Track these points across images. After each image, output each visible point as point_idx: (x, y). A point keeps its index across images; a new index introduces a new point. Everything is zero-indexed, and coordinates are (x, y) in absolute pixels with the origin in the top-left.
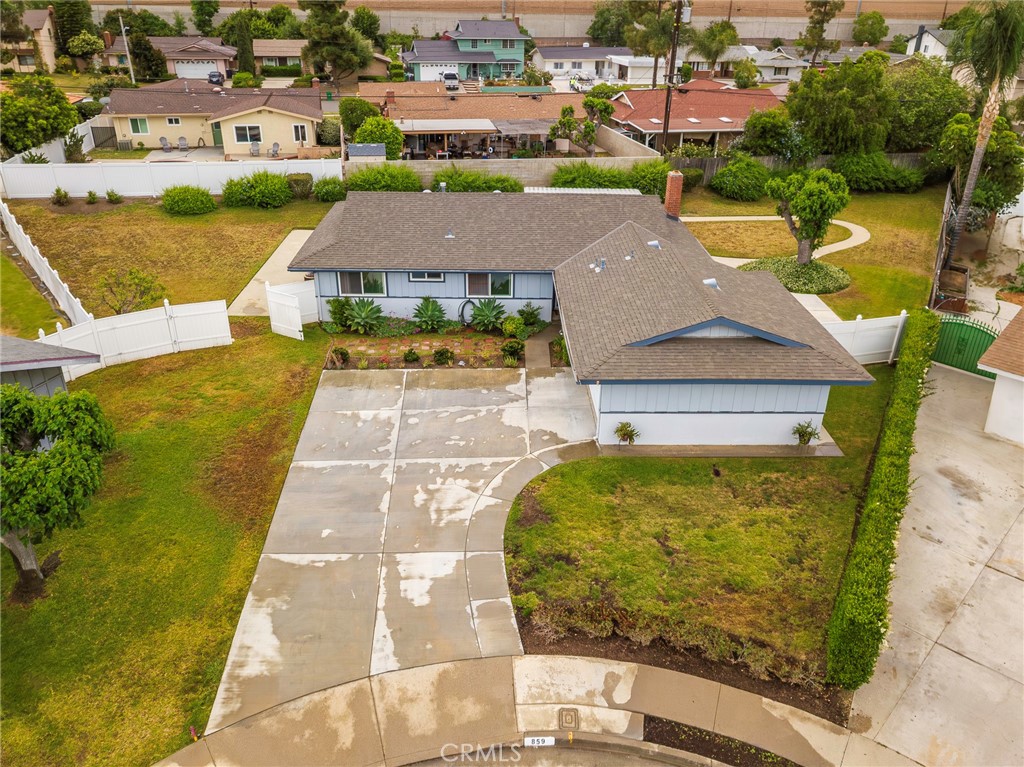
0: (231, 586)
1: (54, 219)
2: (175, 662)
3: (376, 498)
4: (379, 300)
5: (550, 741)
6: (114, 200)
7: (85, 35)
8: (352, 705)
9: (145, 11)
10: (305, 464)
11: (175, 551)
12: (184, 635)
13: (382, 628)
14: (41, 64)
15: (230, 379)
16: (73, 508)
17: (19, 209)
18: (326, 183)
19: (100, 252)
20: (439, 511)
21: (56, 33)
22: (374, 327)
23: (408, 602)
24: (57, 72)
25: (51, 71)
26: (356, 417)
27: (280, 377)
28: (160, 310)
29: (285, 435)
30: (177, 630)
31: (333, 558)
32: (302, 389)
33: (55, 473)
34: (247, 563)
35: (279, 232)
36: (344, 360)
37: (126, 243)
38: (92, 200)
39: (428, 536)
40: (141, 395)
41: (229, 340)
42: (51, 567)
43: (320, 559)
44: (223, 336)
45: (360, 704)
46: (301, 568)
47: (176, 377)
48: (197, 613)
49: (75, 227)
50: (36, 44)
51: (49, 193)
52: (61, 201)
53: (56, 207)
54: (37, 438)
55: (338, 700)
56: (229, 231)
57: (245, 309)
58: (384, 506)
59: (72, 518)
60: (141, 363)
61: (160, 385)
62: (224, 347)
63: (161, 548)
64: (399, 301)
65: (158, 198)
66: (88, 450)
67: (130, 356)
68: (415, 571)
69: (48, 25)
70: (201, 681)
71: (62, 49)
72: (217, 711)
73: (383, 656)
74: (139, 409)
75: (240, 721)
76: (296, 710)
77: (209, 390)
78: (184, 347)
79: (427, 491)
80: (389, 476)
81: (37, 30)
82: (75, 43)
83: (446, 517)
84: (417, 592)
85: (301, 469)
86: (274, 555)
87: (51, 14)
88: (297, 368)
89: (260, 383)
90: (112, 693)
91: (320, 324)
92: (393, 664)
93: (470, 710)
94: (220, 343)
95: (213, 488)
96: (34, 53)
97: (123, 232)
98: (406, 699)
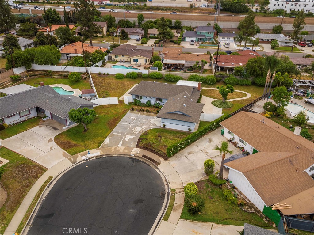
0: (106, 135)
1: (98, 78)
2: (98, 141)
3: (127, 128)
4: (141, 100)
5: (133, 155)
6: (108, 74)
7: (113, 28)
8: (115, 148)
9: (127, 20)
10: (121, 123)
11: (101, 130)
12: (100, 139)
13: (121, 142)
14: (103, 34)
15: (116, 110)
16: (90, 122)
17: (93, 75)
18: (144, 75)
19: (104, 85)
20: (134, 131)
21: (107, 27)
22: (140, 104)
23: (125, 140)
24: (106, 36)
25: (105, 36)
26: (130, 118)
27: (123, 111)
28: (108, 98)
29: (120, 119)
30: (99, 138)
31: (119, 134)
32: (125, 113)
33: (89, 118)
34: (109, 133)
35: (134, 84)
36: (133, 109)
37: (108, 83)
38: (104, 74)
39: (131, 134)
40: (103, 110)
41: (118, 104)
42: (88, 129)
43: (117, 134)
44: (117, 103)
45: (115, 149)
46: (115, 135)
47: (108, 108)
48: (102, 137)
49: (101, 79)
50: (103, 30)
51: (98, 73)
52: (99, 74)
53: (99, 75)
54: (88, 114)
55: (113, 148)
56: (125, 83)
57: (122, 99)
58: (128, 130)
59: (90, 123)
60: (104, 105)
61: (106, 109)
62: (117, 105)
63: (100, 130)
64: (144, 101)
65: (115, 75)
66: (93, 116)
67: (103, 104)
68: (128, 137)
69: (106, 25)
70: (100, 143)
71: (108, 31)
72: (101, 146)
73: (120, 145)
74: (102, 112)
75: (103, 147)
76: (109, 148)
77: (112, 111)
78: (111, 104)
79: (134, 129)
80: (130, 126)
81: (103, 27)
82: (111, 30)
83: (135, 132)
84: (127, 139)
85: (120, 123)
86: (113, 133)
87: (107, 23)
88: (126, 109)
89: (119, 111)
90: (91, 142)
91: (132, 103)
92: (121, 146)
93: (127, 151)
94: (116, 104)
95: (108, 124)
96: (103, 32)
97: (108, 81)
98: (120, 149)
